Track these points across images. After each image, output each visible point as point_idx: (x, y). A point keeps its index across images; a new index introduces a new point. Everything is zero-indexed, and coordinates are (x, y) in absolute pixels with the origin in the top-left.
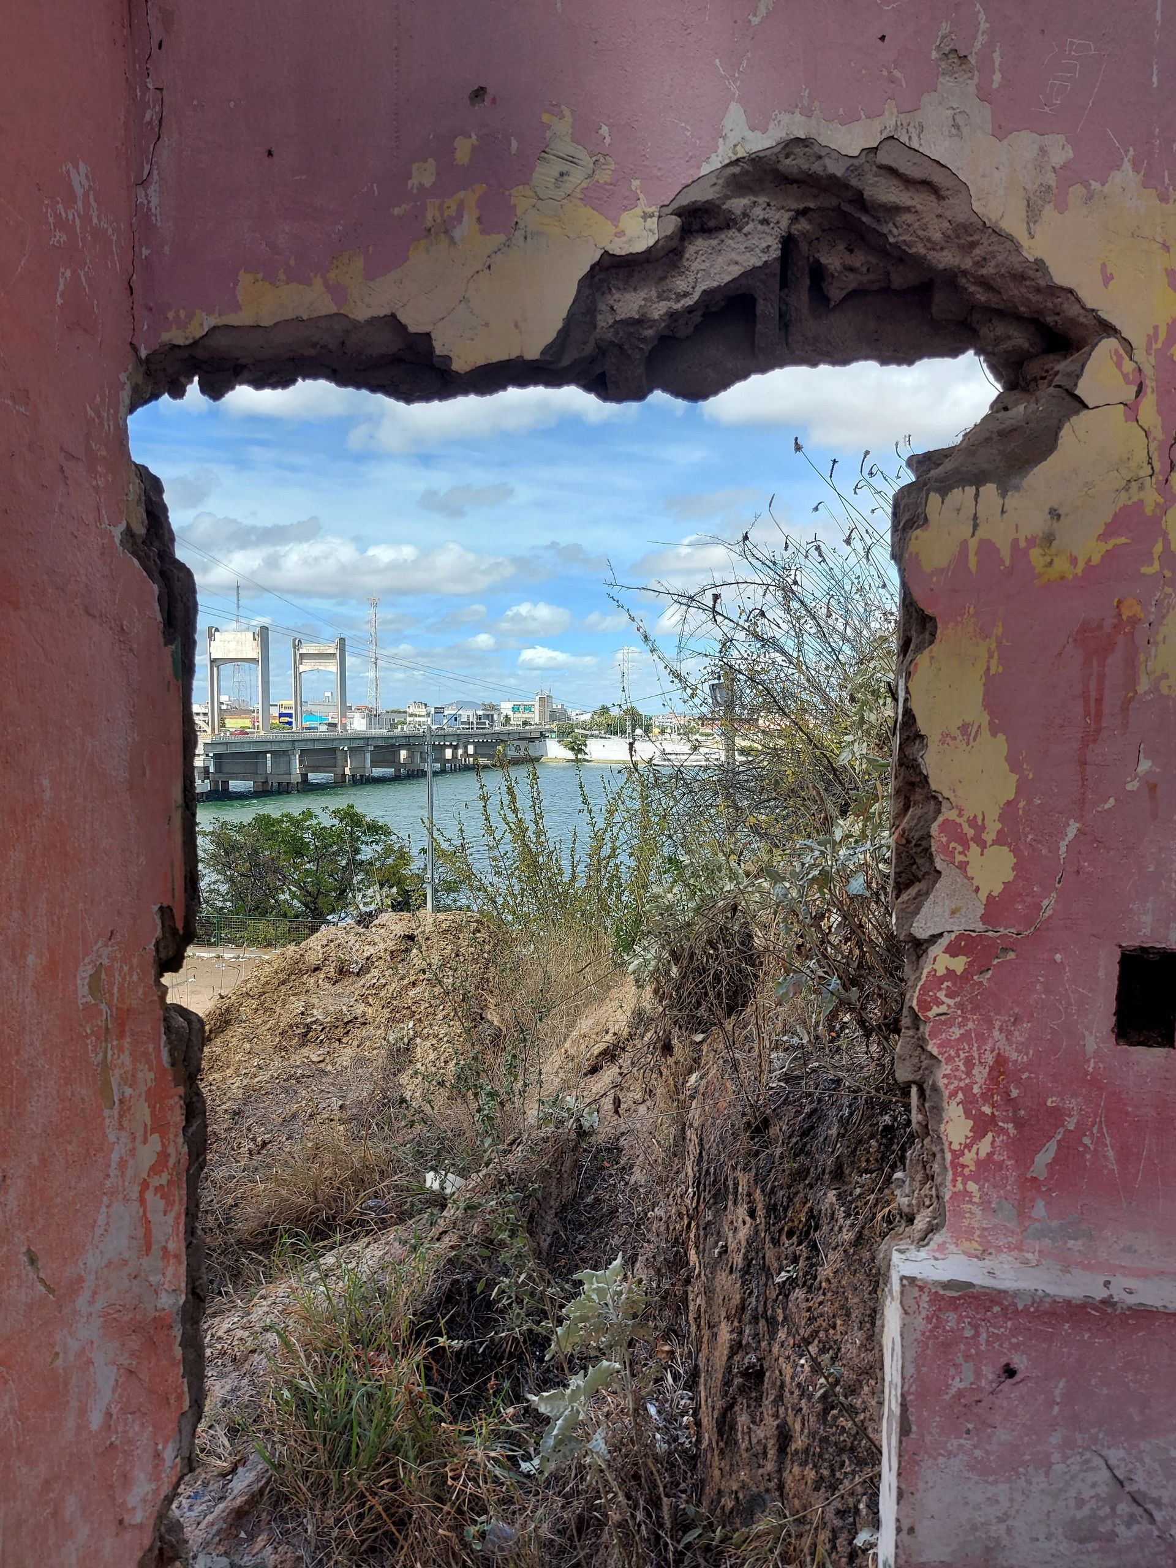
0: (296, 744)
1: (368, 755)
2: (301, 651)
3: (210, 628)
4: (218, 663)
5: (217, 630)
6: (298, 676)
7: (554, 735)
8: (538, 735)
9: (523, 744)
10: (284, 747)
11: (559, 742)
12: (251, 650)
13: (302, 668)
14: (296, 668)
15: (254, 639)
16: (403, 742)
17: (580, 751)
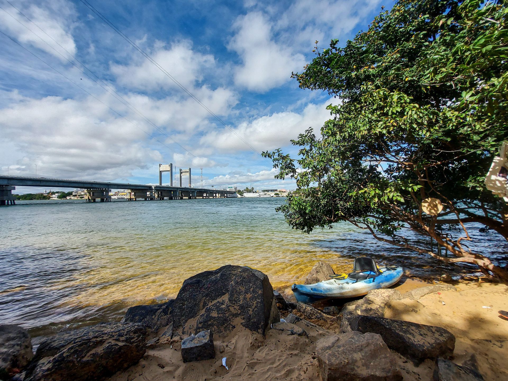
0: (178, 189)
1: (195, 193)
2: (182, 171)
4: (161, 172)
6: (181, 177)
9: (231, 194)
10: (175, 189)
11: (238, 193)
12: (169, 169)
13: (182, 175)
14: (180, 175)
15: (169, 166)
16: (204, 191)
17: (242, 195)
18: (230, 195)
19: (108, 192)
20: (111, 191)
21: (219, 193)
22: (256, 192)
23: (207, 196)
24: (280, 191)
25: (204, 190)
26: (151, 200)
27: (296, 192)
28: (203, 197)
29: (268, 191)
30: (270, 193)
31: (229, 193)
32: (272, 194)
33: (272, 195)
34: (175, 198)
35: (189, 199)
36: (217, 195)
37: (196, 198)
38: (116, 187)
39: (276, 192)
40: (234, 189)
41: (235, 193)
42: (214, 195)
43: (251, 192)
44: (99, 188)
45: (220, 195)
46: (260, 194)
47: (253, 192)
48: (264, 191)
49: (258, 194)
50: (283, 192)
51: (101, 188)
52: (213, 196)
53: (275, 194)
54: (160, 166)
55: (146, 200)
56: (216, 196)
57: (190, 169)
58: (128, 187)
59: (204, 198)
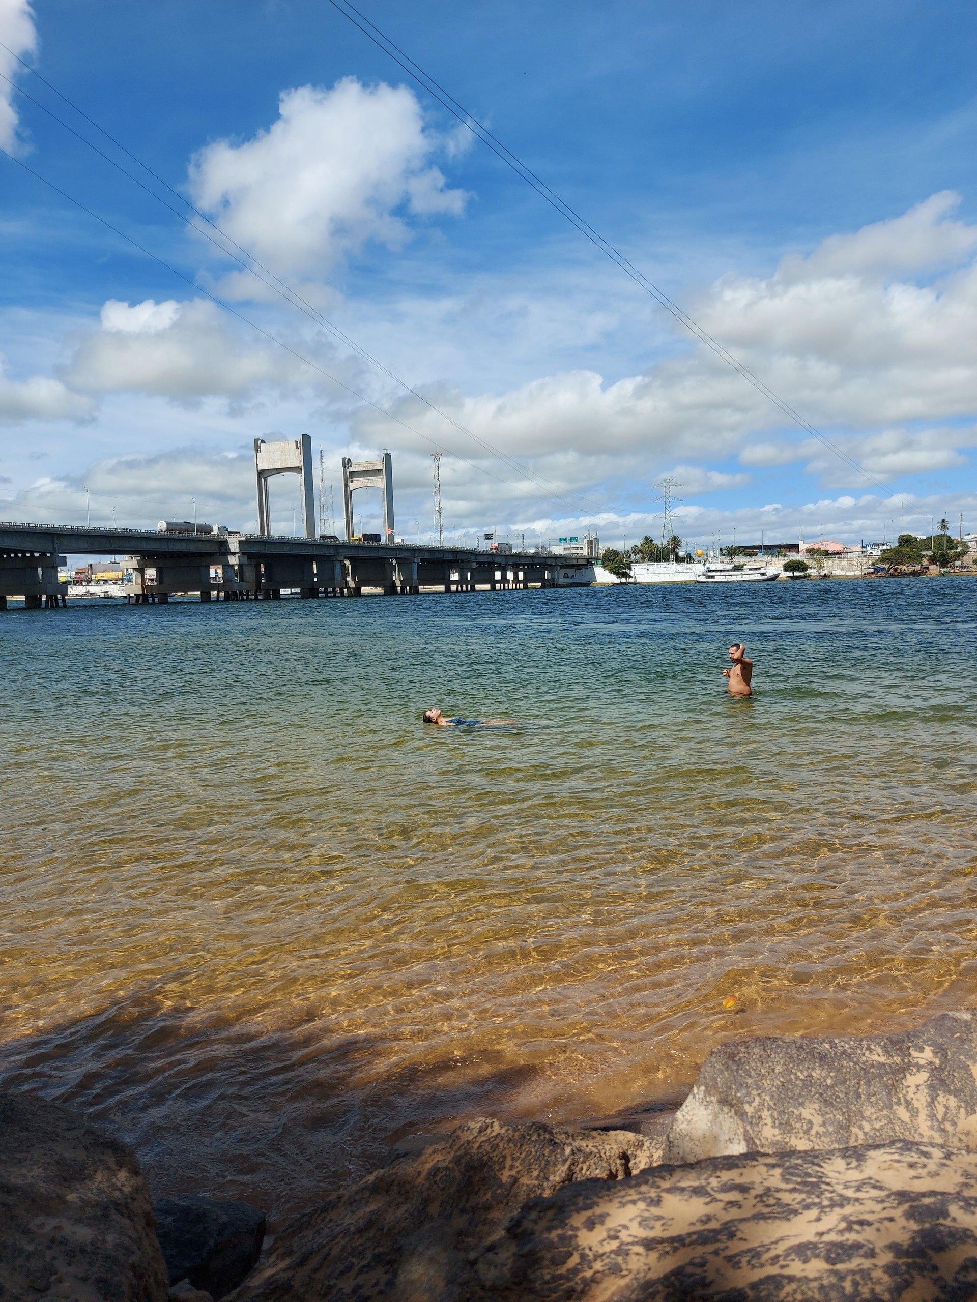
0: (340, 551)
1: (415, 567)
2: (351, 469)
3: (256, 440)
4: (265, 474)
5: (263, 442)
6: (348, 494)
7: (599, 562)
8: (584, 562)
9: (571, 572)
10: (327, 552)
11: (604, 567)
12: (296, 459)
13: (352, 486)
14: (346, 486)
15: (297, 448)
16: (450, 557)
17: (625, 575)
18: (566, 576)
19: (52, 567)
20: (64, 564)
21: (516, 569)
22: (689, 559)
23: (462, 581)
24: (811, 552)
25: (455, 552)
26: (228, 598)
27: (896, 551)
28: (448, 583)
29: (750, 551)
30: (760, 560)
31: (564, 566)
32: (775, 567)
33: (770, 573)
34: (326, 592)
35: (385, 594)
36: (510, 576)
37: (417, 592)
38: (83, 544)
39: (793, 557)
40: (584, 544)
41: (588, 563)
42: (498, 575)
43: (667, 560)
44: (16, 552)
45: (521, 576)
46: (712, 567)
47: (678, 559)
48: (732, 552)
49: (699, 568)
50: (826, 553)
51: (24, 553)
52: (493, 582)
53: (787, 567)
54: (257, 448)
55: (206, 599)
56: (504, 580)
57: (388, 457)
58: (133, 545)
59: (453, 588)
